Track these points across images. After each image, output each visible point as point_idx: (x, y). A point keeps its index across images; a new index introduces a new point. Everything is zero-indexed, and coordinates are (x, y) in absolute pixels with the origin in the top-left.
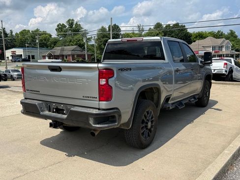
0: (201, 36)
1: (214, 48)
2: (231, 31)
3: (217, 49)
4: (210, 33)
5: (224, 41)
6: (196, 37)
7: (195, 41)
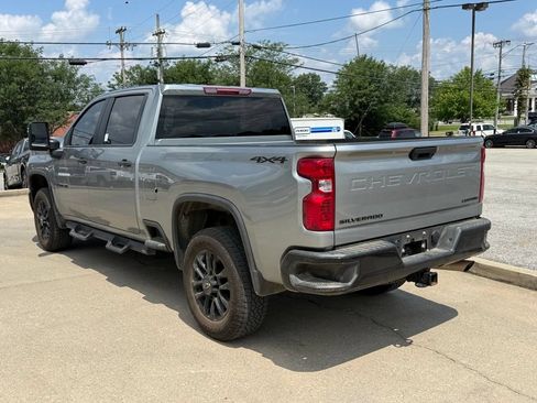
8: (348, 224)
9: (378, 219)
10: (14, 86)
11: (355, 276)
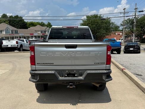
0: (33, 24)
1: (41, 32)
2: (49, 22)
3: (43, 33)
4: (37, 23)
5: (46, 28)
6: (30, 25)
7: (29, 27)
8: (40, 64)
9: (52, 64)
10: (94, 26)
11: (38, 79)
